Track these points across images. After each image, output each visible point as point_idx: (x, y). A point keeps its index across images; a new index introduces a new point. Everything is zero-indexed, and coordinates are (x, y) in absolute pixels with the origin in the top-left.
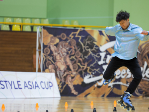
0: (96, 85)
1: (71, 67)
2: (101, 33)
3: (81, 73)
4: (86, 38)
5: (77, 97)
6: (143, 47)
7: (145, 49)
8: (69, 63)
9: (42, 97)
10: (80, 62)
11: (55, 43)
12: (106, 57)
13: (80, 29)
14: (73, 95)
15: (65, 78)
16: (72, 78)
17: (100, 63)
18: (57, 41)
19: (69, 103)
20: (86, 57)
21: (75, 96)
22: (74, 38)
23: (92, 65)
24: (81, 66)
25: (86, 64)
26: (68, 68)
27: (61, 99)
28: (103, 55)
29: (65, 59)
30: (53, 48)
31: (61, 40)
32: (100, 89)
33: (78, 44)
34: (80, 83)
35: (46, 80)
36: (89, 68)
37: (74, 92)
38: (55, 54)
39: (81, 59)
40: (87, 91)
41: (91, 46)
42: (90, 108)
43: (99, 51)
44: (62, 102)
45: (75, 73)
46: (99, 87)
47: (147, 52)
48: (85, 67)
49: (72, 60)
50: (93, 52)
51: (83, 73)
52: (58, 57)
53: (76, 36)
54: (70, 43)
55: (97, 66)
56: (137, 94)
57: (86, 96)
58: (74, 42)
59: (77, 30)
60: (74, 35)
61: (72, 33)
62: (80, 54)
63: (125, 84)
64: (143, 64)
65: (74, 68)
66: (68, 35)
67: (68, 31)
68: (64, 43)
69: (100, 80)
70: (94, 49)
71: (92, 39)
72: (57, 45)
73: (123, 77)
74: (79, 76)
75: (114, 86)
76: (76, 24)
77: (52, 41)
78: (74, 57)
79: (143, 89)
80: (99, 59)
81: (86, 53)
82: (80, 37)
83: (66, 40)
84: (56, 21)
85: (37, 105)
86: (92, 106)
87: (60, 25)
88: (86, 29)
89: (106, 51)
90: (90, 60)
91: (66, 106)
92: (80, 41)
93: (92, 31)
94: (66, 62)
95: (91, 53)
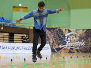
0: (63, 48)
2: (66, 30)
3: (58, 44)
4: (60, 31)
5: (57, 53)
6: (81, 34)
7: (82, 35)
8: (54, 40)
9: (45, 52)
10: (58, 40)
11: (49, 33)
12: (67, 38)
13: (58, 28)
14: (55, 52)
15: (53, 46)
16: (55, 46)
17: (65, 40)
18: (50, 32)
20: (60, 38)
21: (57, 52)
22: (56, 31)
23: (62, 41)
24: (58, 42)
25: (60, 41)
26: (54, 42)
27: (52, 53)
28: (66, 37)
29: (52, 39)
31: (51, 32)
32: (65, 50)
34: (58, 48)
36: (61, 42)
37: (56, 51)
38: (49, 37)
39: (58, 39)
40: (61, 51)
41: (62, 34)
42: (62, 56)
43: (65, 36)
45: (56, 44)
46: (65, 49)
47: (82, 36)
48: (60, 42)
49: (55, 39)
50: (63, 36)
51: (59, 44)
52: (50, 38)
53: (57, 31)
54: (54, 33)
55: (64, 41)
56: (79, 51)
57: (61, 52)
58: (56, 33)
59: (57, 29)
60: (56, 30)
61: (55, 30)
62: (58, 37)
63: (74, 48)
64: (81, 41)
65: (56, 42)
67: (54, 29)
68: (52, 33)
69: (65, 47)
70: (63, 35)
71: (62, 32)
72: (50, 34)
73: (74, 45)
74: (57, 45)
75: (71, 49)
76: (57, 26)
77: (48, 33)
78: (55, 38)
79: (81, 50)
80: (65, 39)
81: (60, 37)
82: (58, 31)
83: (53, 32)
84: (50, 25)
86: (63, 56)
87: (51, 27)
88: (60, 28)
89: (68, 36)
90: (62, 39)
91: (54, 56)
92: (58, 32)
93: (63, 29)
94: (53, 40)
95: (62, 37)
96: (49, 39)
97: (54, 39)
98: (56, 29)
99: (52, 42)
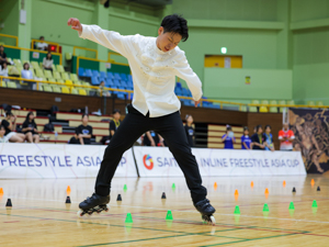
1: (317, 146)
3: (326, 152)
5: (323, 175)
8: (315, 142)
9: (289, 174)
13: (325, 110)
14: (319, 173)
15: (311, 156)
18: (303, 121)
19: (315, 180)
21: (321, 173)
22: (320, 118)
24: (327, 145)
26: (314, 147)
27: (307, 177)
29: (310, 138)
30: (299, 128)
31: (306, 120)
33: (324, 124)
34: (326, 161)
35: (292, 158)
37: (320, 169)
38: (301, 133)
39: (326, 139)
44: (308, 179)
45: (320, 152)
49: (317, 139)
52: (304, 137)
53: (321, 116)
54: (315, 123)
58: (319, 122)
60: (319, 115)
61: (318, 113)
66: (313, 115)
67: (313, 112)
68: (309, 123)
72: (303, 125)
74: (324, 154)
76: (320, 105)
78: (319, 137)
82: (325, 117)
85: (284, 183)
87: (305, 106)
91: (313, 183)
94: (311, 142)
96: (300, 139)
97: (314, 139)
98: (320, 110)
99: (308, 146)
